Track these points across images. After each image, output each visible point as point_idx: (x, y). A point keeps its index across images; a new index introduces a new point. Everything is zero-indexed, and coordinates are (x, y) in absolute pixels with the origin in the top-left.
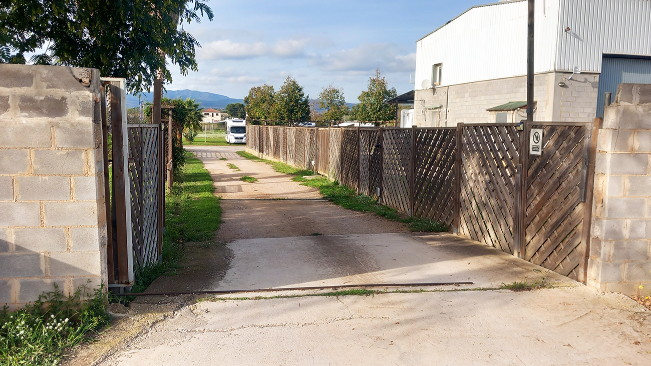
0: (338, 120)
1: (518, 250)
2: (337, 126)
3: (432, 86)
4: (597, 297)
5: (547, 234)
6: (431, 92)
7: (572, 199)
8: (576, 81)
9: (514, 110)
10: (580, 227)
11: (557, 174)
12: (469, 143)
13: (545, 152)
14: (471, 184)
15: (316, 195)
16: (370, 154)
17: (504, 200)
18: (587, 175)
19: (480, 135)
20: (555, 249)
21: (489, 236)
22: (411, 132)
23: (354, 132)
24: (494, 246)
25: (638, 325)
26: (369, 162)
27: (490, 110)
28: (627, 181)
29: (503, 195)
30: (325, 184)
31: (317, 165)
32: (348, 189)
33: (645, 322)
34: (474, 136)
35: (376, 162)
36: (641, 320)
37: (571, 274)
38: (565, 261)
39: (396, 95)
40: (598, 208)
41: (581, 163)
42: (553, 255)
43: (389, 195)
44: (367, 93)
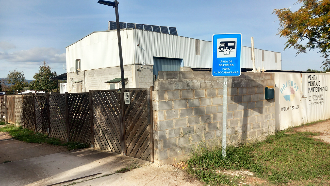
0: (22, 90)
1: (123, 151)
2: (20, 93)
3: (76, 71)
4: (159, 168)
5: (136, 142)
6: (76, 74)
7: (145, 123)
8: (144, 68)
9: (118, 82)
10: (149, 136)
11: (138, 112)
12: (96, 100)
13: (132, 103)
14: (99, 121)
15: (7, 136)
16: (41, 109)
17: (115, 127)
18: (150, 112)
19: (101, 96)
20: (140, 148)
21: (109, 146)
22: (65, 96)
23: (31, 97)
24: (112, 151)
25: (176, 178)
26: (42, 114)
27: (107, 83)
28: (166, 113)
29: (114, 125)
30: (13, 129)
31: (7, 118)
32: (29, 131)
33: (179, 175)
34: (98, 97)
35: (46, 113)
36: (177, 175)
37: (147, 159)
38: (144, 153)
39: (57, 75)
40: (156, 126)
41: (147, 106)
42: (139, 151)
43: (55, 132)
44: (39, 74)
